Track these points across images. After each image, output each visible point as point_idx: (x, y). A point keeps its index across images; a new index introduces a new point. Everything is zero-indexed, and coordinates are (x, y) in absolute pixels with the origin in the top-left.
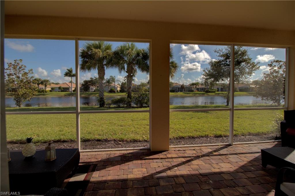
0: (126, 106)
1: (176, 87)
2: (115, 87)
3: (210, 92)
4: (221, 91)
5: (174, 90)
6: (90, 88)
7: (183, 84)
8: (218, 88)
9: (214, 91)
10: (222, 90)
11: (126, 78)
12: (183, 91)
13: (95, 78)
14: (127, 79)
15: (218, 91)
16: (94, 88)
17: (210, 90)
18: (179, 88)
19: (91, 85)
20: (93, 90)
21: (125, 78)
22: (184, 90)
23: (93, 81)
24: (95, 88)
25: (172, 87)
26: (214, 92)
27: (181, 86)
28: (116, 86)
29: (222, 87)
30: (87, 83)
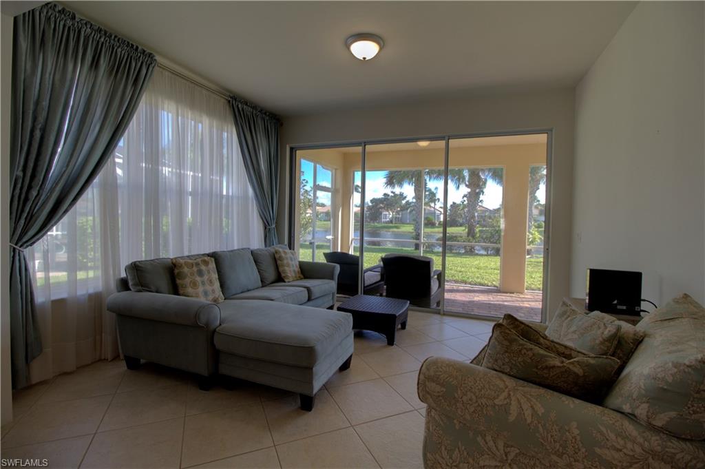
0: (463, 251)
2: (435, 213)
6: (381, 214)
11: (465, 199)
13: (393, 195)
14: (468, 200)
16: (390, 214)
19: (384, 208)
20: (388, 220)
21: (463, 197)
23: (388, 199)
24: (391, 216)
28: (437, 212)
30: (377, 205)
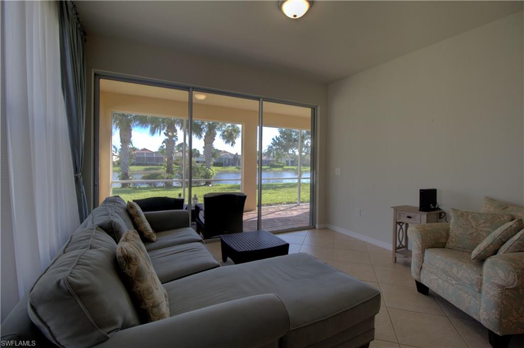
1: (225, 158)
3: (276, 167)
4: (291, 165)
5: (223, 163)
7: (237, 153)
8: (287, 161)
9: (282, 165)
10: (293, 163)
12: (237, 164)
15: (287, 165)
17: (276, 164)
18: (229, 160)
22: (237, 162)
25: (219, 157)
26: (282, 167)
27: (233, 157)
29: (293, 160)
